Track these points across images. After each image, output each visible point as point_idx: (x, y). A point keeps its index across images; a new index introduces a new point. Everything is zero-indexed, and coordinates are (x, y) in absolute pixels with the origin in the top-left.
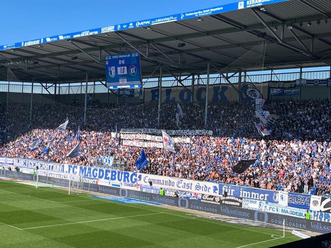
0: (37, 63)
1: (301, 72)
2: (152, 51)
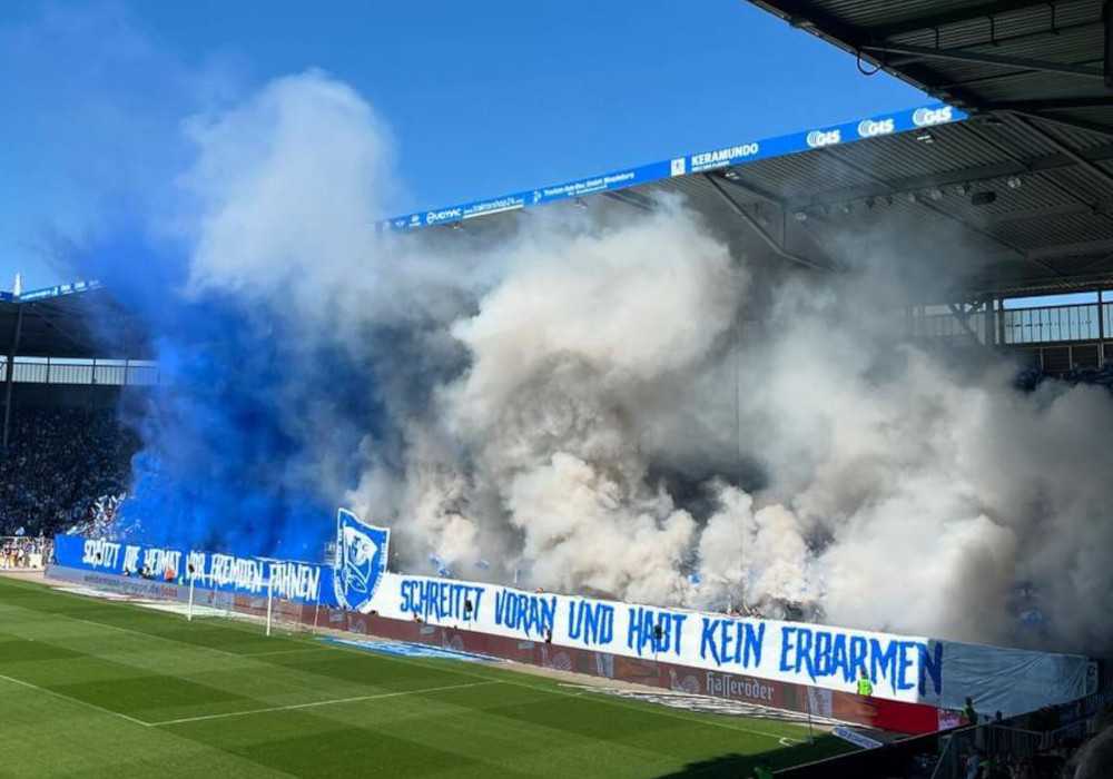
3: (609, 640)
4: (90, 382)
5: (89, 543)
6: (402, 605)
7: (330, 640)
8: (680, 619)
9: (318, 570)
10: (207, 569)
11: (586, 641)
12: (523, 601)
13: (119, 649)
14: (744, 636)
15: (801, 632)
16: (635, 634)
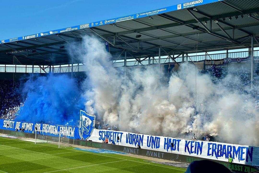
0: (35, 51)
1: (227, 53)
2: (118, 41)
3: (159, 147)
4: (4, 72)
5: (5, 121)
6: (99, 138)
7: (78, 149)
8: (179, 141)
9: (74, 128)
10: (41, 129)
11: (152, 148)
12: (134, 136)
13: (13, 154)
14: (197, 146)
15: (213, 144)
16: (166, 145)
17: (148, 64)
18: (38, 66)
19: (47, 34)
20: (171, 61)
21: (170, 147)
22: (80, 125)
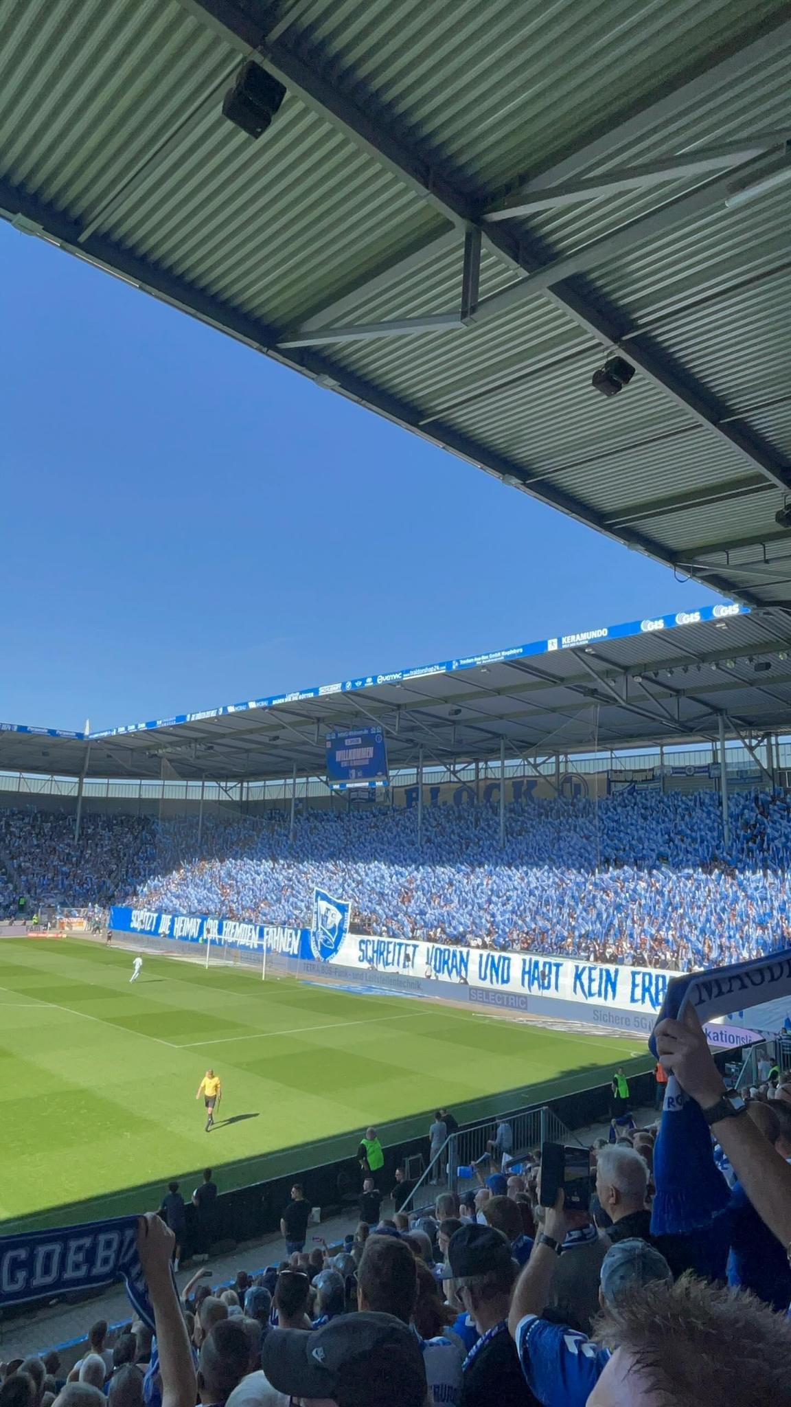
0: (211, 748)
1: (662, 754)
2: (404, 723)
3: (507, 981)
4: (137, 796)
5: (135, 912)
6: (360, 958)
7: (309, 983)
8: (558, 966)
9: (299, 932)
10: (220, 931)
11: (492, 982)
12: (447, 953)
14: (604, 978)
15: (644, 974)
16: (526, 976)
17: (472, 779)
18: (214, 784)
19: (242, 708)
20: (530, 772)
21: (536, 982)
22: (314, 924)
